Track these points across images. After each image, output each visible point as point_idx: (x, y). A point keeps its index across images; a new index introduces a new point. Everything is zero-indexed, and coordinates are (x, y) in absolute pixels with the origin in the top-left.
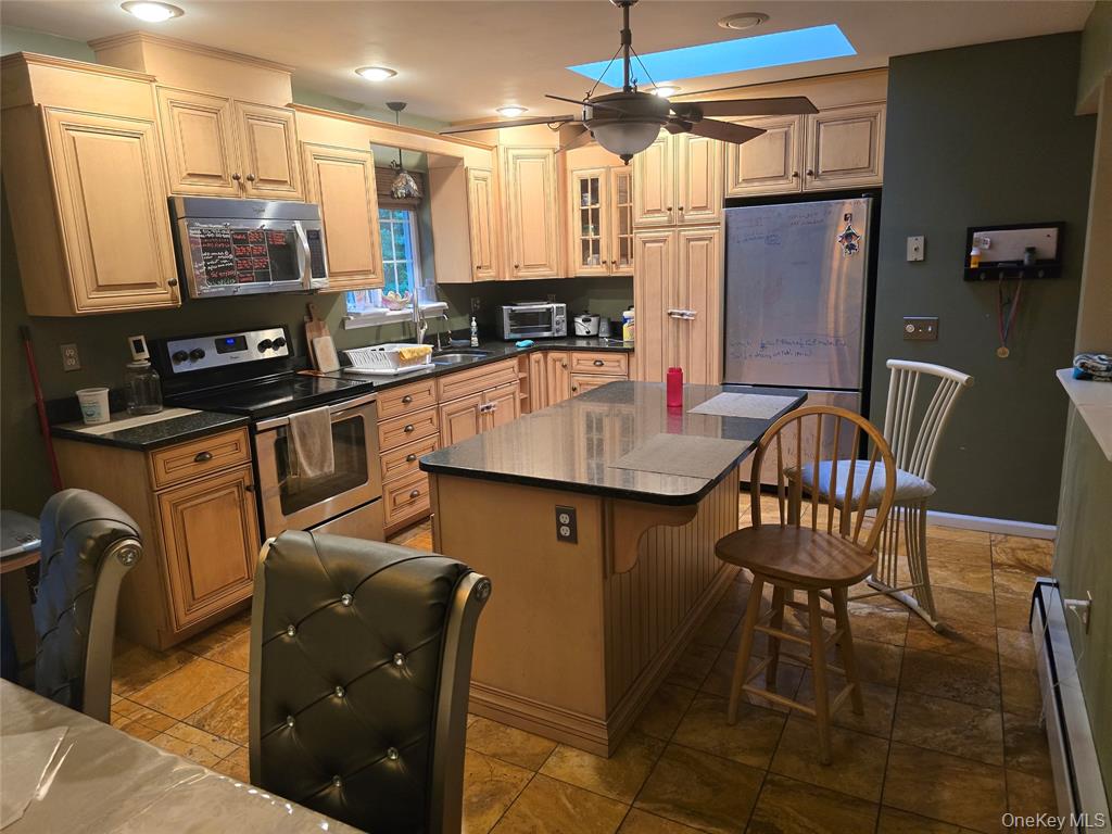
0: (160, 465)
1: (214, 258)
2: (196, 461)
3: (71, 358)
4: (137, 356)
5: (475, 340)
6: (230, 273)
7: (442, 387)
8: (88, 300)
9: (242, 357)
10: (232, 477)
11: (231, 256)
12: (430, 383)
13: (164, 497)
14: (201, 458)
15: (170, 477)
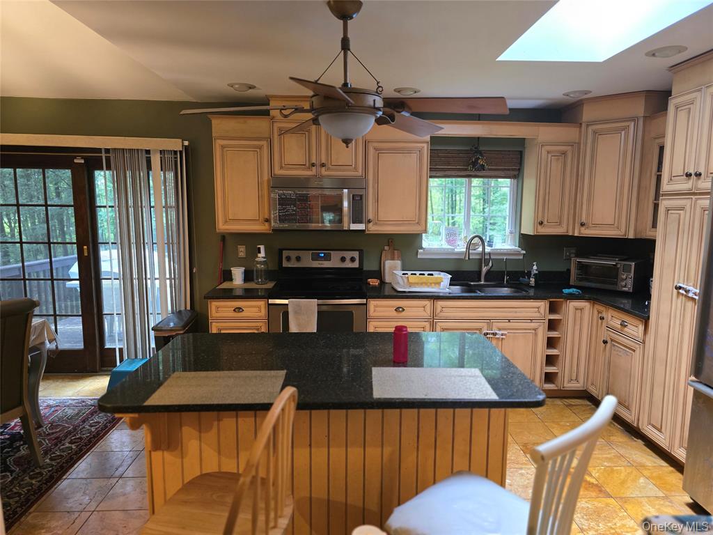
0: (213, 308)
1: (284, 209)
2: (234, 310)
3: (242, 251)
4: (259, 255)
5: (532, 280)
6: (293, 217)
7: (439, 309)
8: (222, 226)
9: (326, 264)
10: (258, 324)
11: (295, 208)
12: (427, 303)
13: (214, 324)
14: (239, 309)
15: (218, 315)
